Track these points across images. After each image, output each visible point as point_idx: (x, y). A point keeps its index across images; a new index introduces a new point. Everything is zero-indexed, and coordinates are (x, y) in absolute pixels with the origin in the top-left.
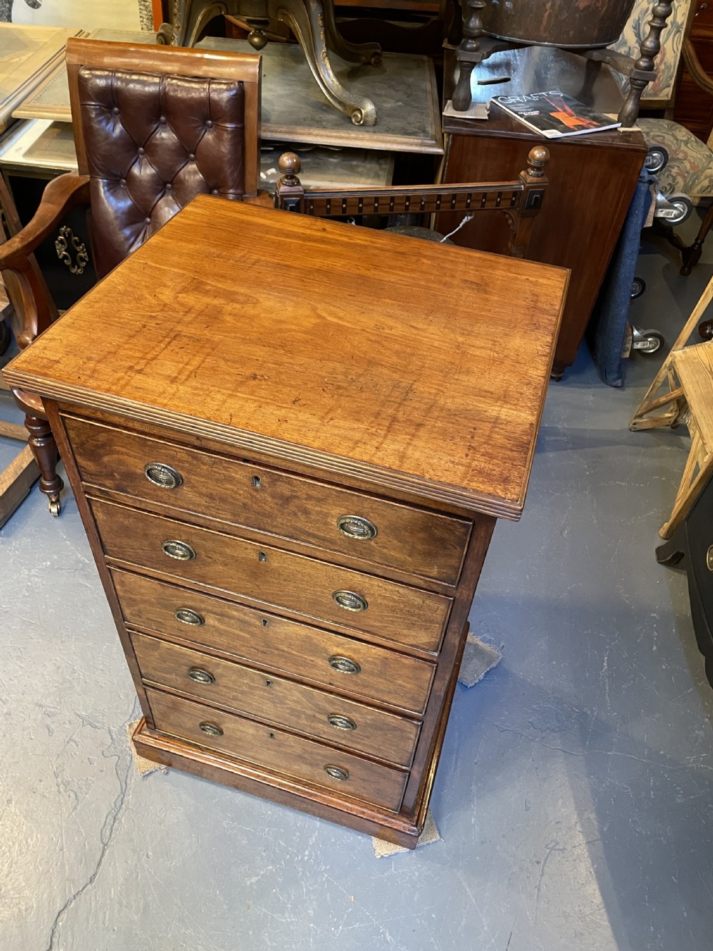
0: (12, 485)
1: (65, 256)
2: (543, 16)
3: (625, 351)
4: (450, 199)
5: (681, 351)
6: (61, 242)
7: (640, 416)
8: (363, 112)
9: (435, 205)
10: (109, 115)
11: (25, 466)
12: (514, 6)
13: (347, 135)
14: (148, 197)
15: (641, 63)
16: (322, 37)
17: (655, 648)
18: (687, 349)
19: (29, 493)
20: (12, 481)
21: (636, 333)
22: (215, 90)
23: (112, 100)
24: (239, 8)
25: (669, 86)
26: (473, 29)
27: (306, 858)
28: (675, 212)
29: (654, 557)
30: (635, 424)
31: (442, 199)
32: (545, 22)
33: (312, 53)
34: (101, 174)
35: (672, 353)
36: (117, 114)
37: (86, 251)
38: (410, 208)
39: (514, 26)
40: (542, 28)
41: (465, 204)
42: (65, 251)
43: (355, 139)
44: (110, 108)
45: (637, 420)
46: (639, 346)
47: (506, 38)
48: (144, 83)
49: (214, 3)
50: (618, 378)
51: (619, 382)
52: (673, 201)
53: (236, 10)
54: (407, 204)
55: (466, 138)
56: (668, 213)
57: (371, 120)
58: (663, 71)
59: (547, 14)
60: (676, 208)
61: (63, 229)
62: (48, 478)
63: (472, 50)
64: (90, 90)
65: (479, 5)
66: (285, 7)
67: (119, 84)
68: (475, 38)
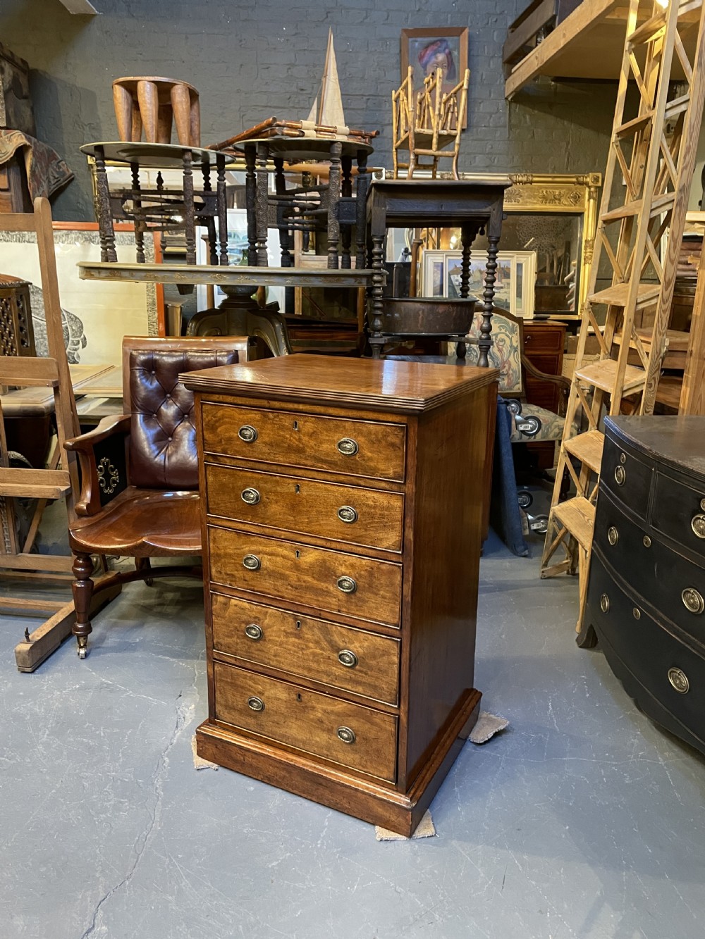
0: (50, 631)
1: (101, 480)
2: (418, 319)
3: (525, 529)
5: (557, 507)
6: (101, 470)
7: (545, 565)
10: (148, 375)
11: (60, 620)
12: (400, 315)
14: (172, 423)
15: (483, 337)
16: (283, 341)
17: (588, 695)
18: (561, 504)
19: (59, 647)
20: (50, 629)
21: (530, 517)
22: (219, 356)
23: (151, 367)
24: (228, 331)
25: (518, 383)
26: (377, 326)
27: (319, 845)
28: (530, 426)
29: (576, 645)
30: (543, 572)
32: (420, 321)
33: (276, 349)
34: (139, 410)
35: (552, 508)
36: (153, 375)
37: (119, 475)
39: (402, 326)
40: (419, 325)
42: (102, 476)
44: (150, 371)
45: (544, 569)
46: (534, 527)
47: (399, 334)
48: (171, 356)
49: (213, 328)
50: (525, 549)
51: (526, 552)
52: (527, 418)
53: (227, 332)
56: (526, 427)
58: (512, 375)
59: (420, 317)
60: (530, 423)
61: (103, 460)
62: (82, 620)
63: (378, 337)
64: (138, 361)
65: (379, 312)
66: (259, 328)
67: (157, 357)
68: (379, 331)
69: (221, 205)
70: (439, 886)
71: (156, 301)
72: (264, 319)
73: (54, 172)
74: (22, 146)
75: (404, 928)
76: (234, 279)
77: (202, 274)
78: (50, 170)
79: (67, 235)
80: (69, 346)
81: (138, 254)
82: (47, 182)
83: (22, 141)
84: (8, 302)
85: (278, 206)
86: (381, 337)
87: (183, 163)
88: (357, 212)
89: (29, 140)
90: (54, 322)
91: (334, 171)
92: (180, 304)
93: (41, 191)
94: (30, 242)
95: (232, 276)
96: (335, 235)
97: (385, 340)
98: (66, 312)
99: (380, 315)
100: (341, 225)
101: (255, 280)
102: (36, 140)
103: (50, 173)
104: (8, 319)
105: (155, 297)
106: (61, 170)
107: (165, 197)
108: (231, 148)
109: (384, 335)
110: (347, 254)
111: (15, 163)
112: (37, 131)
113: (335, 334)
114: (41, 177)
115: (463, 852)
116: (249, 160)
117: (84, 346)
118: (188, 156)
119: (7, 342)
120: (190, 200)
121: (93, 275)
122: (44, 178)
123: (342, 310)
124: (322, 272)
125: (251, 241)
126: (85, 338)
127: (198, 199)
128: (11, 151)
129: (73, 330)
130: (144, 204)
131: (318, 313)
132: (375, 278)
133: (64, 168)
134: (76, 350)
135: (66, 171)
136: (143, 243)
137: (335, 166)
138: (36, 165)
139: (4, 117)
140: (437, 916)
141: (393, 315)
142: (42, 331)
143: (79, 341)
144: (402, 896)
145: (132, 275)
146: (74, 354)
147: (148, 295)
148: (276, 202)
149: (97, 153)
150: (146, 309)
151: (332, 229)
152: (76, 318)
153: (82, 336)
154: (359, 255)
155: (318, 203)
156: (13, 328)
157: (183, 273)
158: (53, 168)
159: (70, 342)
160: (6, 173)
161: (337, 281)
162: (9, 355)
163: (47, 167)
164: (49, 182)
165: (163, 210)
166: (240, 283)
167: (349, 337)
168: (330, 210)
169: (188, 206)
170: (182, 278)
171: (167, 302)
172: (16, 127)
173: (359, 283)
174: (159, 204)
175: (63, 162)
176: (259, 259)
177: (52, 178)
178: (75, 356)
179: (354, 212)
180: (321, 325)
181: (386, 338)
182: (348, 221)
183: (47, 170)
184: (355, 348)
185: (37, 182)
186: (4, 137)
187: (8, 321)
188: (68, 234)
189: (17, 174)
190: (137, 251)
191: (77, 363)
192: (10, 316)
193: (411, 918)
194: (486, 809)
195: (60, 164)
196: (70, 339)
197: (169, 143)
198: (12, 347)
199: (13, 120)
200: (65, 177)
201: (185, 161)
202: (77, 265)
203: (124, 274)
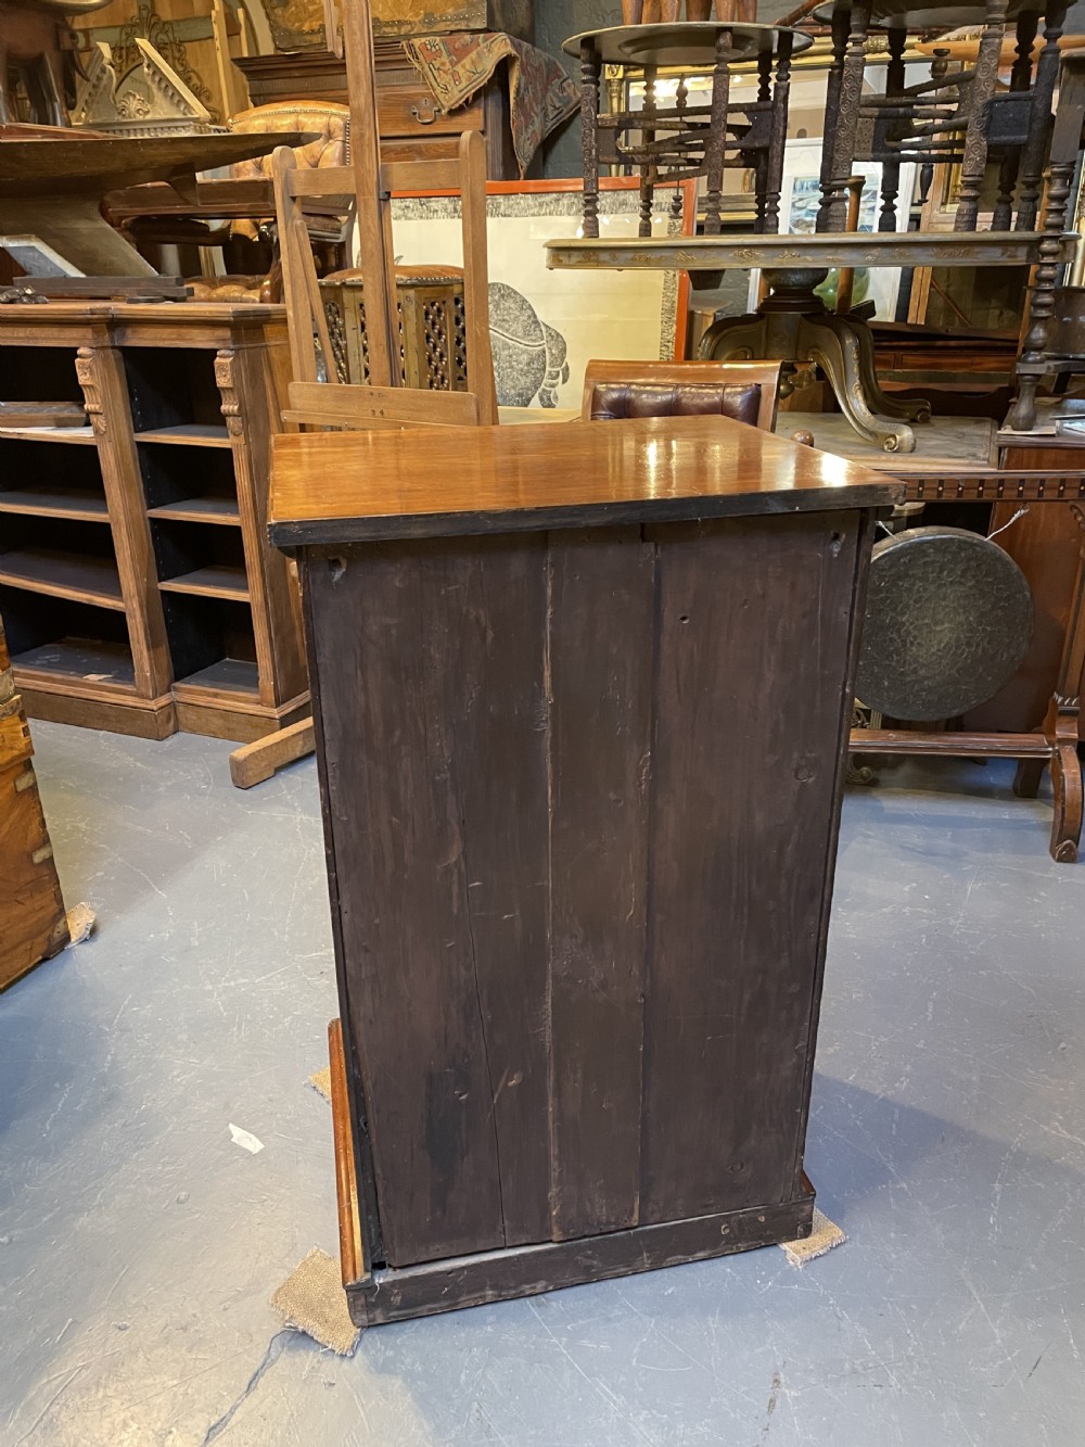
4: (995, 485)
8: (898, 437)
9: (976, 491)
13: (876, 458)
16: (856, 370)
22: (729, 394)
24: (766, 352)
26: (1036, 340)
31: (986, 485)
33: (842, 384)
38: (944, 494)
41: (1016, 492)
43: (886, 461)
47: (1083, 356)
48: (655, 394)
49: (739, 347)
53: (762, 355)
54: (941, 489)
55: (1025, 452)
57: (907, 445)
63: (1035, 362)
64: (603, 402)
65: (1043, 313)
66: (816, 346)
67: (633, 395)
68: (1039, 349)
69: (776, 126)
70: (912, 1331)
71: (676, 305)
72: (828, 330)
73: (554, 99)
74: (505, 58)
75: (829, 1376)
76: (774, 257)
77: (720, 251)
78: (550, 94)
79: (557, 200)
80: (545, 380)
81: (641, 224)
82: (541, 115)
83: (504, 50)
84: (442, 307)
85: (878, 118)
86: (1041, 362)
87: (716, 54)
88: (1032, 120)
89: (517, 47)
90: (477, 335)
91: (990, 40)
92: (715, 310)
93: (530, 131)
94: (505, 216)
95: (770, 252)
96: (978, 165)
97: (1049, 368)
98: (547, 326)
99: (1046, 318)
100: (990, 147)
101: (809, 258)
102: (530, 46)
103: (548, 100)
104: (440, 333)
105: (676, 298)
106: (565, 94)
107: (688, 119)
108: (809, 19)
109: (1049, 358)
110: (1005, 203)
111: (496, 87)
112: (537, 31)
113: (977, 360)
114: (532, 108)
115: (974, 1292)
116: (838, 37)
117: (564, 381)
118: (726, 40)
119: (436, 369)
120: (719, 119)
121: (561, 261)
122: (537, 109)
123: (1005, 315)
124: (948, 238)
125: (825, 188)
126: (567, 368)
127: (740, 119)
128: (490, 67)
129: (552, 355)
130: (660, 135)
131: (957, 322)
132: (1046, 246)
133: (570, 91)
134: (553, 386)
135: (572, 95)
136: (651, 205)
137: (992, 30)
138: (526, 89)
139: (485, 12)
140: (893, 1380)
141: (1075, 320)
142: (511, 356)
143: (558, 372)
144: (842, 1325)
145: (614, 258)
146: (550, 392)
147: (666, 296)
148: (875, 111)
149: (584, 51)
150: (660, 319)
151: (972, 156)
152: (558, 335)
153: (564, 365)
154: (1026, 204)
155: (954, 107)
156: (447, 350)
157: (689, 251)
158: (554, 92)
159: (547, 373)
160: (483, 105)
161: (967, 254)
162: (438, 389)
163: (545, 90)
164: (546, 115)
165: (681, 143)
166: (782, 263)
167: (1003, 365)
168: (971, 118)
169: (716, 130)
170: (687, 260)
171: (692, 307)
172: (503, 28)
173: (1009, 257)
174: (677, 133)
175: (570, 81)
176: (830, 221)
177: (550, 108)
178: (552, 395)
179: (1027, 119)
180: (953, 343)
181: (1052, 364)
182: (1012, 138)
183: (544, 97)
184: (1007, 385)
185: (526, 119)
186: (482, 45)
187: (440, 338)
188: (559, 200)
189: (497, 106)
190: (641, 219)
191: (554, 407)
192: (444, 330)
193: (847, 1366)
194: (1044, 1236)
195: (564, 84)
196: (548, 369)
197: (708, 20)
198: (443, 378)
199: (498, 17)
200: (571, 105)
201: (720, 49)
202: (545, 246)
203: (604, 256)
